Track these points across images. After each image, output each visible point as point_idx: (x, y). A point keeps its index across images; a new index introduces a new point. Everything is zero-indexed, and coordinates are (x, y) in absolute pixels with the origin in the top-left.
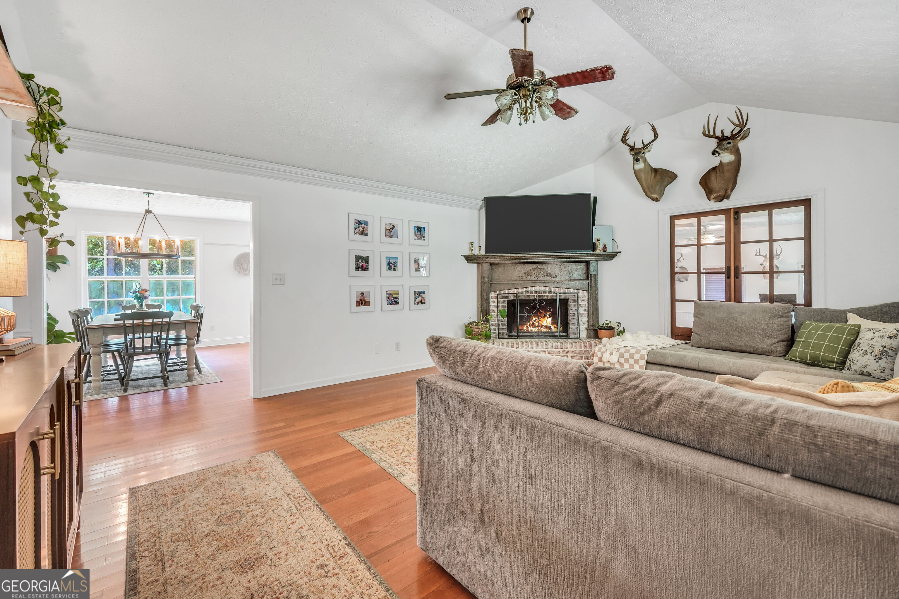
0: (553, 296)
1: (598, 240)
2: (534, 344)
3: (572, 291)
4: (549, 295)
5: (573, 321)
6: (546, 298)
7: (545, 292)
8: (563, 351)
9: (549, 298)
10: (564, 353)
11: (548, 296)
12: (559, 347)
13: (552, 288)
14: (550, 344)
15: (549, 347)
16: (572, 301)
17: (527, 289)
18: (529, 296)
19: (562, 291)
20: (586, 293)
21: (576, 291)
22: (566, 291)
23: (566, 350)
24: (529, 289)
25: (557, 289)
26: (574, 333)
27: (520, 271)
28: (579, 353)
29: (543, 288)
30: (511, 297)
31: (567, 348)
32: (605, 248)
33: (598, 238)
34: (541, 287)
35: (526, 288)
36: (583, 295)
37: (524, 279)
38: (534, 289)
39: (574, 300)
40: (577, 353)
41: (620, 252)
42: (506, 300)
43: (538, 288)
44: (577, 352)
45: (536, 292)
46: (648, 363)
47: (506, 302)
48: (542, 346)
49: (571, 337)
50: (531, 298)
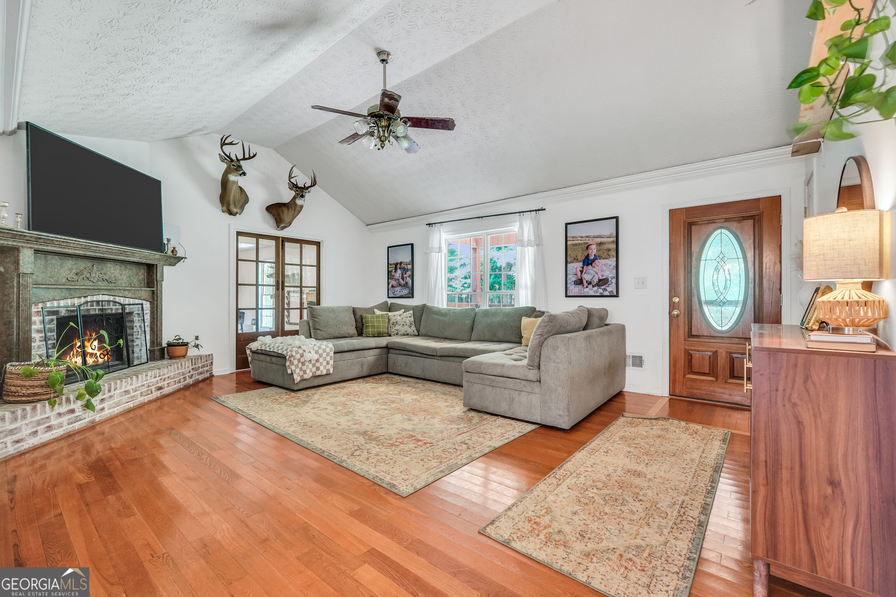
0: (117, 309)
1: (168, 240)
2: (134, 377)
3: (137, 301)
4: (114, 307)
5: (137, 342)
6: (109, 311)
7: (109, 302)
8: (161, 379)
9: (113, 312)
10: (162, 381)
11: (112, 309)
12: (157, 376)
13: (117, 298)
14: (150, 374)
15: (149, 377)
16: (136, 315)
17: (86, 299)
18: (88, 310)
19: (127, 301)
20: (148, 303)
21: (140, 302)
22: (132, 301)
23: (163, 377)
24: (89, 299)
25: (122, 299)
26: (138, 358)
27: (71, 269)
28: (174, 378)
29: (106, 298)
30: (63, 313)
31: (164, 375)
32: (174, 251)
33: (169, 238)
34: (104, 296)
35: (85, 297)
36: (147, 306)
37: (77, 283)
38: (95, 298)
39: (138, 314)
40: (171, 379)
41: (185, 258)
42: (54, 317)
43: (101, 298)
44: (172, 377)
45: (98, 302)
46: (335, 353)
47: (55, 322)
48: (142, 378)
49: (135, 363)
50: (92, 313)
